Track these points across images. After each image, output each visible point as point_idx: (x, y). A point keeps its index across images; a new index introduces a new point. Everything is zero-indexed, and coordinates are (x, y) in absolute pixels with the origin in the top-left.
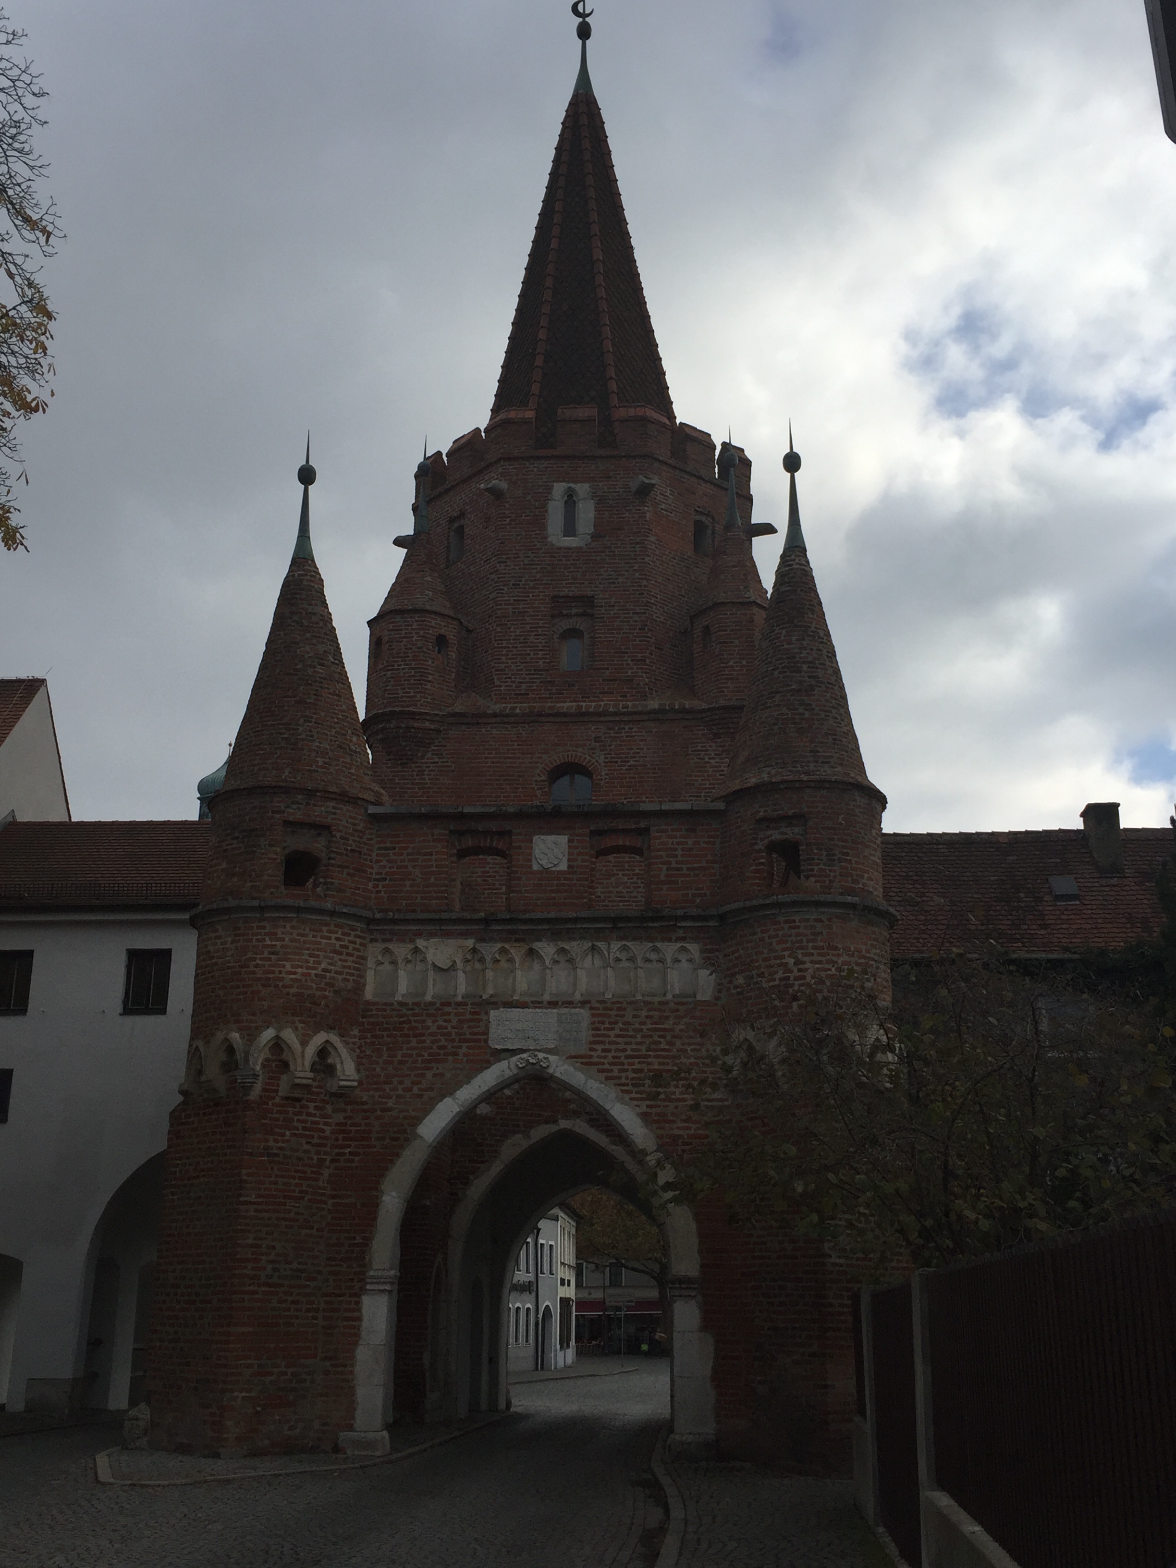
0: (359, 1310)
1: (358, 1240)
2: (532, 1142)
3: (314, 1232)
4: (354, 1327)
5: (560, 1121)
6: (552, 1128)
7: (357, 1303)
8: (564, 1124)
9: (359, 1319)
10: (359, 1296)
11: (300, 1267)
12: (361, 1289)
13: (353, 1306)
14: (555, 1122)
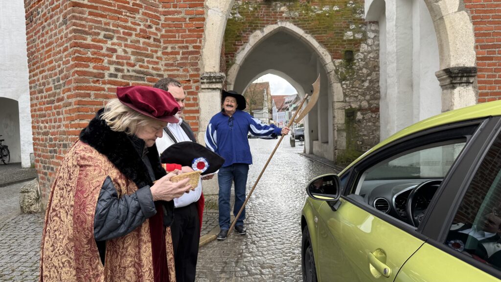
0: (197, 105)
1: (191, 49)
2: (265, 34)
3: (151, 41)
4: (194, 118)
5: (279, 23)
6: (275, 27)
7: (195, 99)
8: (280, 24)
9: (198, 111)
10: (196, 94)
11: (142, 69)
12: (197, 88)
13: (192, 102)
14: (276, 23)
